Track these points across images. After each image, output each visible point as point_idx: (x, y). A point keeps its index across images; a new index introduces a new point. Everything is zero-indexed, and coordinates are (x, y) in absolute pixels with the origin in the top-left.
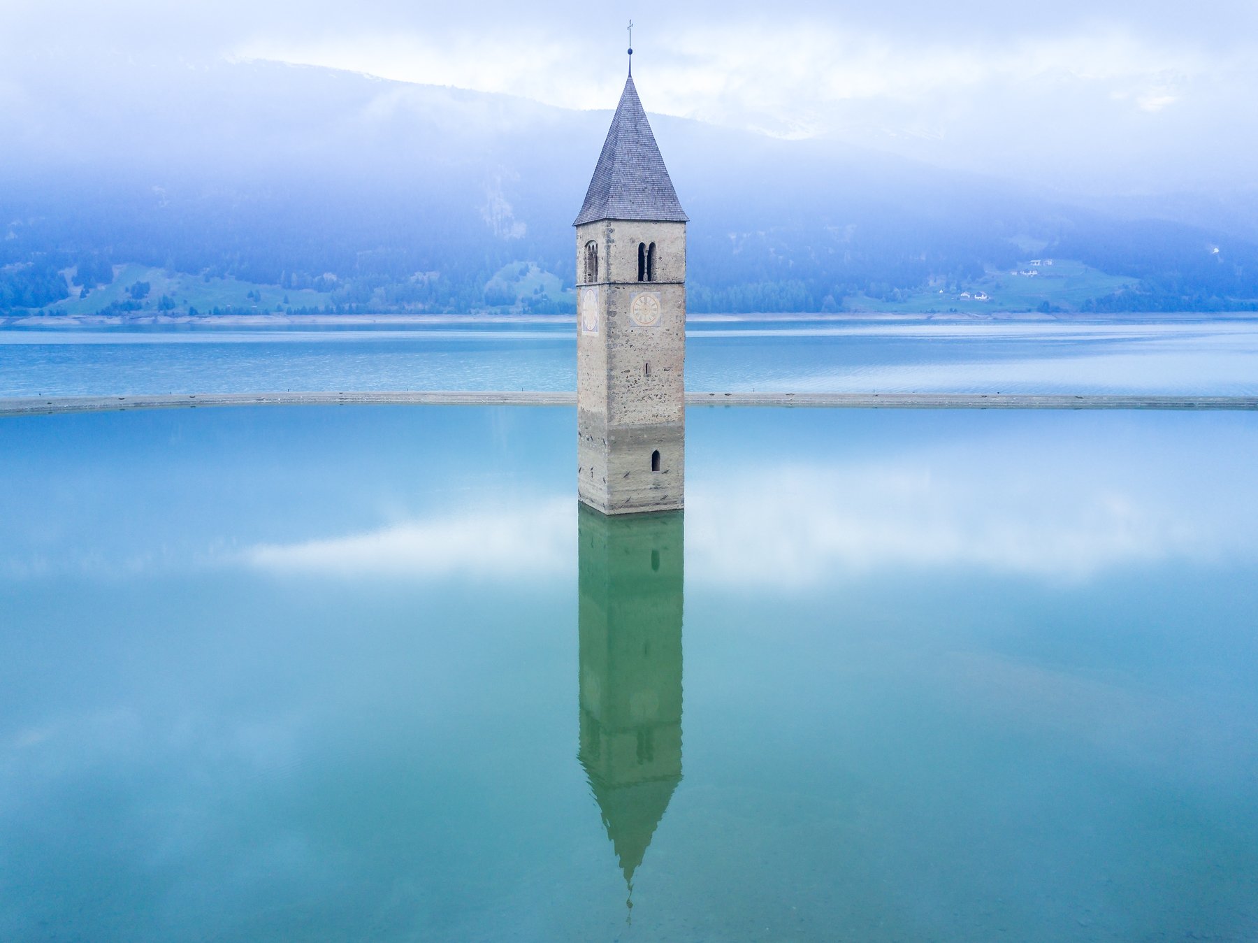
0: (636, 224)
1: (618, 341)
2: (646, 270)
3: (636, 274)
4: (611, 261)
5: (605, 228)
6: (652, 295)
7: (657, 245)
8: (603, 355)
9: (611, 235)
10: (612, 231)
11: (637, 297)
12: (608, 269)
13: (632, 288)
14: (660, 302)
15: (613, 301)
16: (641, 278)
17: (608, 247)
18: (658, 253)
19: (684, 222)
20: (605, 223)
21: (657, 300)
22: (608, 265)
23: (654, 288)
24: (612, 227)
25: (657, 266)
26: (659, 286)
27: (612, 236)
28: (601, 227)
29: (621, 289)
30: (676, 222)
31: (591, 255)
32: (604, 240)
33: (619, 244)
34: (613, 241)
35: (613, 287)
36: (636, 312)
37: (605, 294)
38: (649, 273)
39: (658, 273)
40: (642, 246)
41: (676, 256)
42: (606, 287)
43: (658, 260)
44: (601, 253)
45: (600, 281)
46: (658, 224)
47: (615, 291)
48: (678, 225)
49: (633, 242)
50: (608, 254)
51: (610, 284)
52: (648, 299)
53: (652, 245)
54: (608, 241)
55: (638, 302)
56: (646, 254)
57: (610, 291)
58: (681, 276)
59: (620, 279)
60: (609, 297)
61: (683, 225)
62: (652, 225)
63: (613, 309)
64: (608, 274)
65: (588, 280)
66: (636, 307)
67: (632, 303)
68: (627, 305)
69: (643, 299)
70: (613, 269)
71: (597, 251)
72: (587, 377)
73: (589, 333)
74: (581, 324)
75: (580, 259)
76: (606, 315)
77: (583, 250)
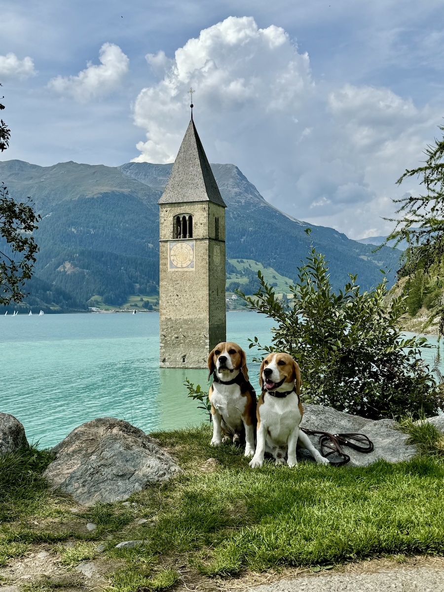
0: (215, 206)
1: (211, 273)
2: (217, 233)
6: (218, 247)
7: (220, 219)
11: (215, 248)
13: (214, 242)
15: (210, 249)
18: (219, 223)
21: (219, 251)
23: (219, 243)
25: (219, 231)
33: (211, 216)
36: (215, 257)
39: (220, 235)
40: (216, 219)
42: (207, 241)
43: (219, 228)
45: (197, 238)
46: (218, 206)
49: (214, 216)
55: (215, 251)
63: (210, 254)
65: (177, 237)
66: (215, 254)
71: (191, 220)
72: (176, 297)
73: (180, 270)
74: (165, 264)
75: (165, 224)
76: (207, 257)
77: (171, 218)
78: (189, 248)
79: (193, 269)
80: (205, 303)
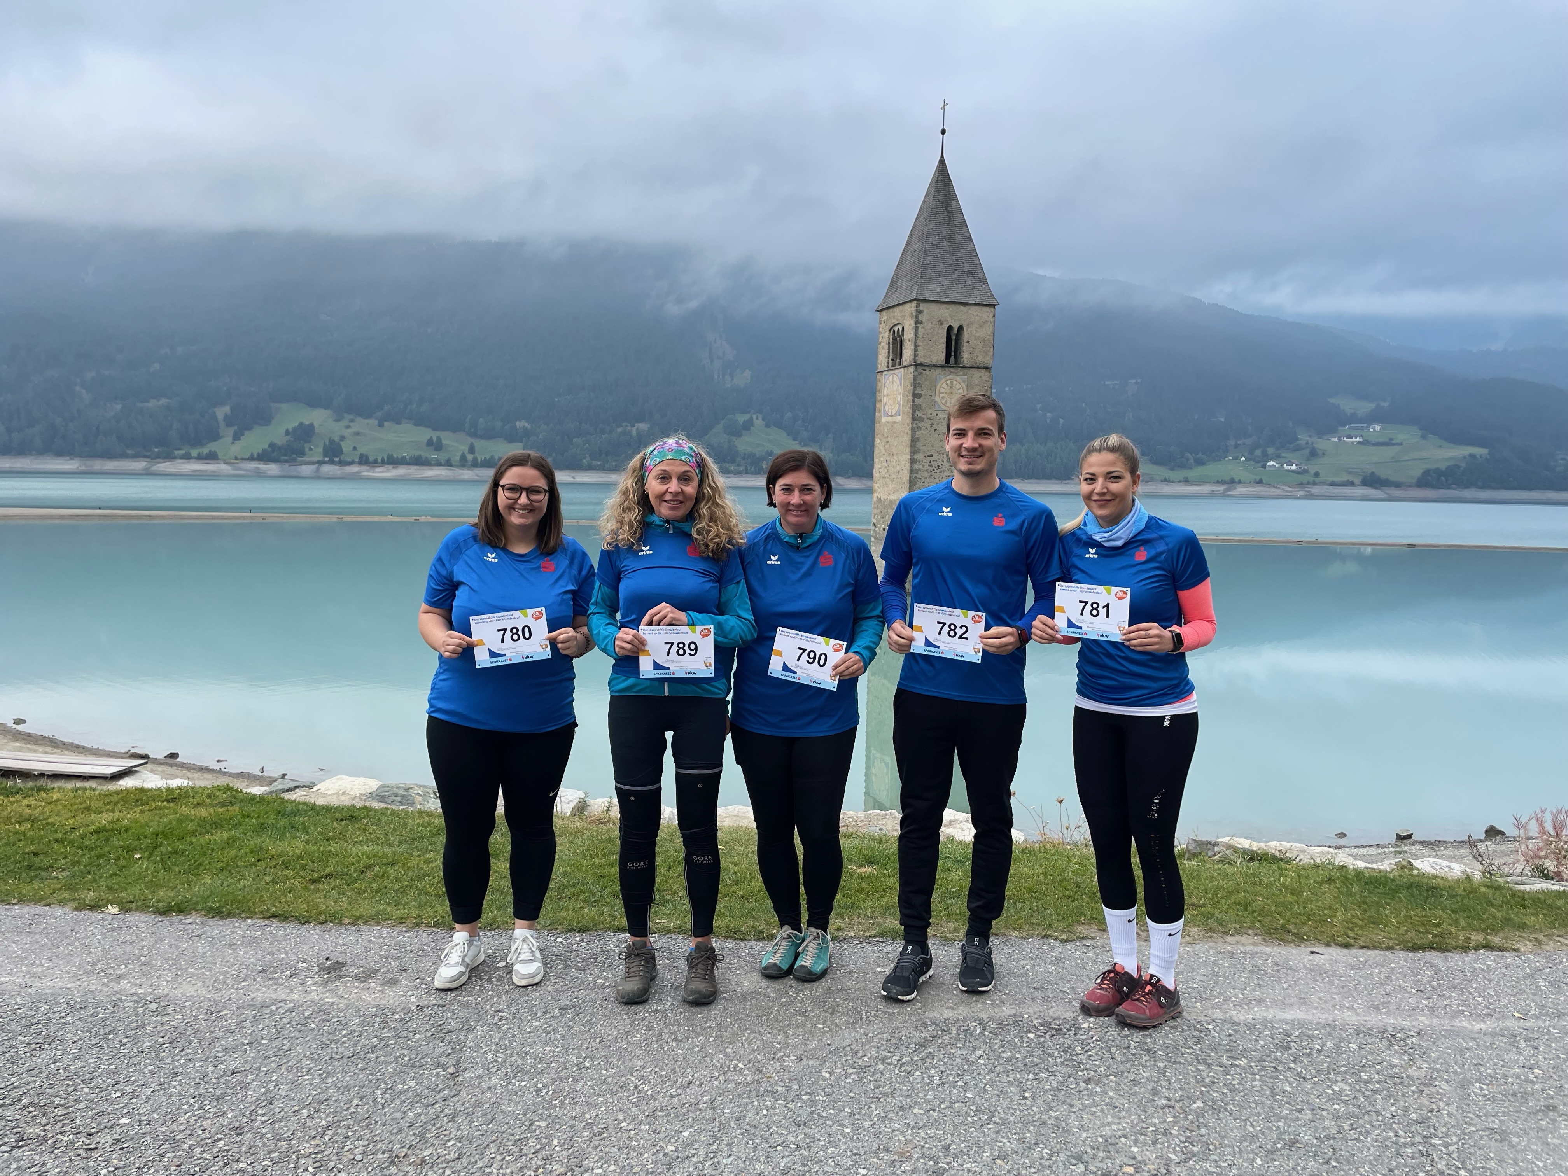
0: (945, 306)
1: (922, 424)
2: (953, 354)
3: (943, 356)
4: (919, 343)
5: (913, 309)
6: (958, 378)
7: (965, 328)
8: (907, 439)
9: (920, 316)
10: (921, 312)
11: (944, 380)
12: (916, 350)
13: (939, 371)
14: (967, 386)
15: (919, 383)
16: (947, 360)
17: (917, 328)
18: (966, 335)
19: (993, 306)
20: (914, 304)
21: (964, 385)
22: (916, 346)
23: (961, 372)
24: (921, 308)
25: (964, 349)
26: (966, 371)
27: (921, 318)
28: (910, 308)
29: (928, 372)
30: (986, 305)
31: (895, 339)
32: (913, 322)
33: (928, 326)
34: (921, 323)
35: (920, 370)
36: (942, 395)
37: (911, 376)
38: (956, 357)
39: (966, 357)
40: (950, 328)
41: (984, 340)
42: (912, 369)
43: (966, 344)
44: (909, 335)
45: (905, 364)
46: (968, 307)
47: (921, 373)
48: (988, 309)
49: (942, 324)
50: (916, 334)
51: (917, 365)
52: (955, 382)
53: (961, 328)
54: (917, 322)
55: (944, 385)
56: (954, 337)
57: (916, 373)
58: (988, 361)
59: (927, 361)
60: (915, 379)
61: (992, 309)
62: (962, 308)
63: (918, 391)
64: (915, 355)
65: (890, 365)
66: (942, 390)
67: (938, 387)
68: (934, 386)
69: (949, 382)
70: (921, 352)
71: (903, 335)
72: (885, 464)
73: (889, 419)
74: (880, 411)
75: (883, 344)
76: (911, 398)
77: (887, 334)
78: (898, 382)
79: (899, 418)
80: (906, 476)
